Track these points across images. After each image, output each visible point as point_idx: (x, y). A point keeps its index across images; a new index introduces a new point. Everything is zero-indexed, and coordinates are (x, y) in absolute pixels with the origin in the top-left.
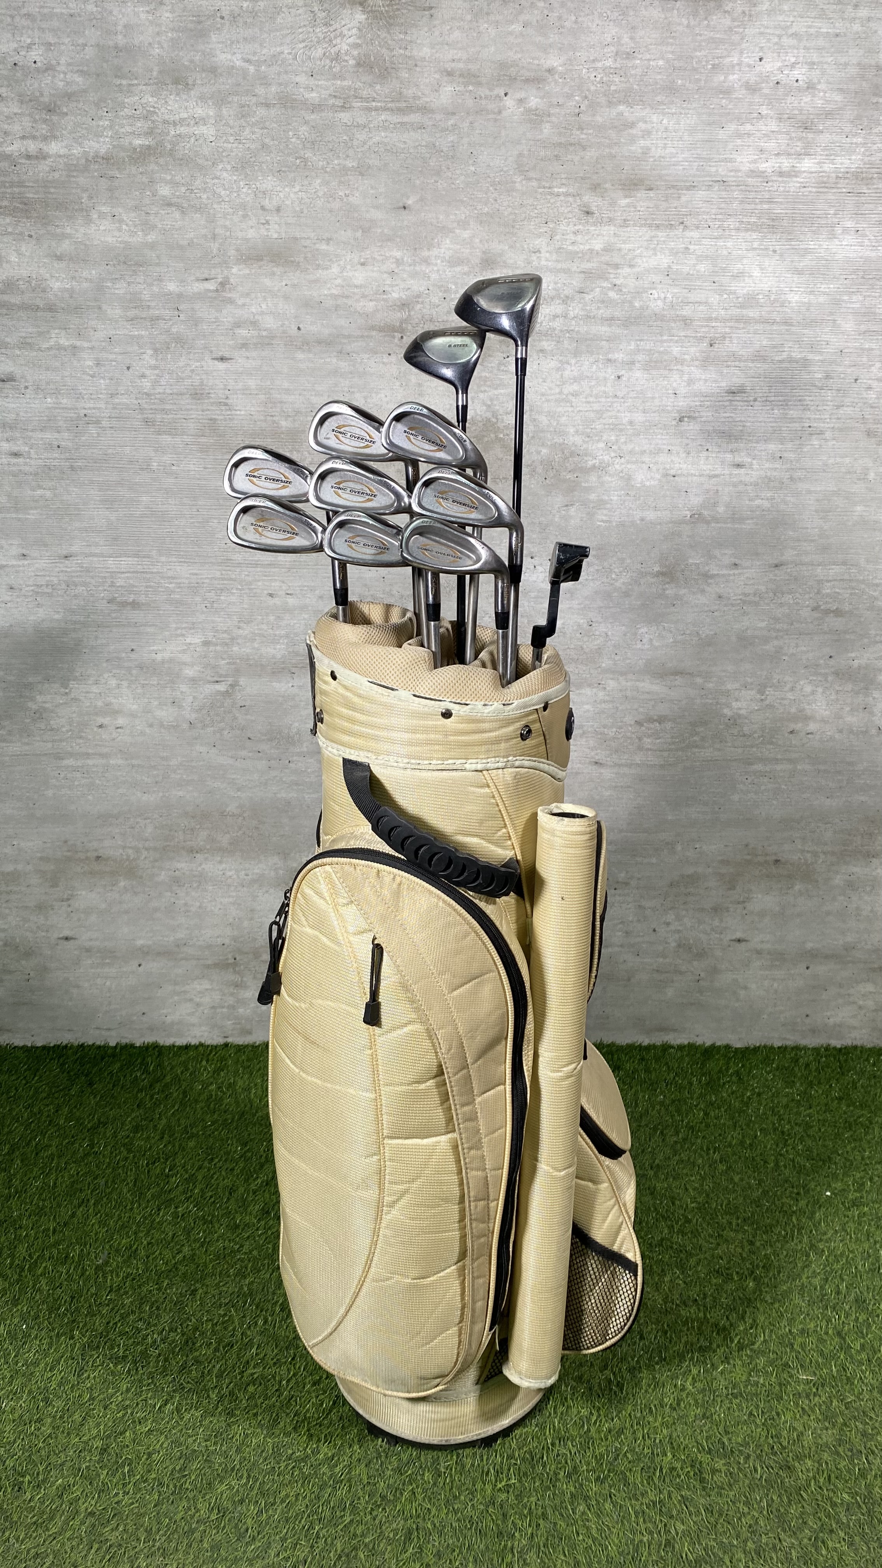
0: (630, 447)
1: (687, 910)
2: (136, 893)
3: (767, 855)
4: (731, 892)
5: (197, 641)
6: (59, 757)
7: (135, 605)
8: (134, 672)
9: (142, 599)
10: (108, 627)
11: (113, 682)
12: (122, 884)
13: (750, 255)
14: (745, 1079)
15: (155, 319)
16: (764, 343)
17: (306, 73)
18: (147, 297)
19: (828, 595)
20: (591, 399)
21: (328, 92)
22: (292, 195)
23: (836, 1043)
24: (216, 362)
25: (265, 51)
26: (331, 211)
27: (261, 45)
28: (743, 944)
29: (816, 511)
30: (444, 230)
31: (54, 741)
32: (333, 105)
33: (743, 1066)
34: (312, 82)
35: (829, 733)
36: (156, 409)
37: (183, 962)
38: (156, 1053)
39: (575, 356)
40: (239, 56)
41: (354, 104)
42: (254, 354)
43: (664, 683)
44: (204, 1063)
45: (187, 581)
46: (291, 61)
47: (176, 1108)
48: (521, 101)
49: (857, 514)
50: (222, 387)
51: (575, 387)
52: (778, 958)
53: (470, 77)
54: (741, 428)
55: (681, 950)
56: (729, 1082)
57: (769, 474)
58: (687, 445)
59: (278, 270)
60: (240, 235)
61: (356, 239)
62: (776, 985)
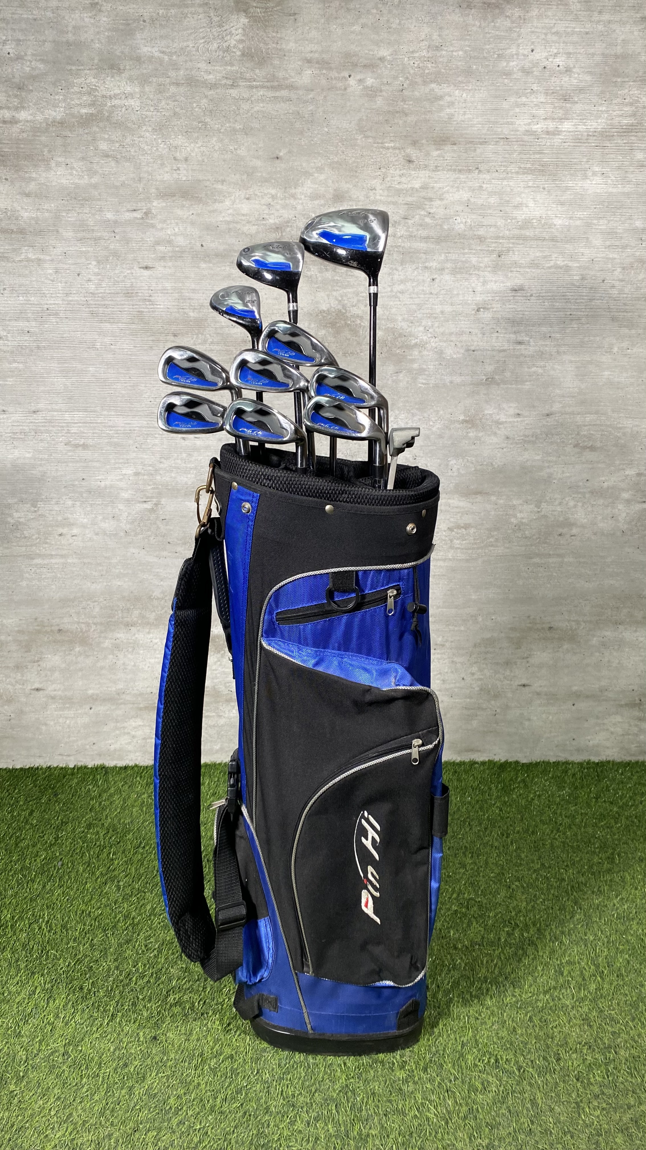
0: (441, 330)
1: (486, 664)
2: (88, 656)
3: (543, 623)
4: (519, 650)
5: (131, 472)
6: (31, 557)
7: (85, 446)
8: (84, 495)
9: (90, 442)
10: (65, 462)
11: (70, 503)
12: (77, 649)
13: (526, 191)
14: (529, 785)
15: (97, 239)
16: (538, 254)
17: (205, 61)
18: (92, 223)
19: (585, 436)
20: (414, 296)
21: (221, 75)
22: (196, 150)
23: (595, 759)
24: (142, 270)
25: (175, 45)
26: (224, 161)
27: (173, 41)
28: (527, 688)
29: (576, 375)
30: (307, 174)
31: (27, 546)
32: (225, 84)
33: (528, 776)
34: (210, 68)
35: (587, 535)
36: (99, 305)
37: (122, 706)
38: (104, 772)
39: (402, 265)
40: (157, 49)
41: (241, 83)
42: (170, 264)
43: (468, 500)
44: (138, 779)
45: (122, 429)
46: (194, 53)
47: (118, 811)
48: (360, 81)
49: (605, 377)
50: (147, 288)
51: (402, 287)
52: (552, 698)
53: (324, 64)
54: (521, 316)
55: (482, 693)
56: (517, 787)
57: (542, 349)
58: (483, 328)
59: (187, 203)
60: (159, 178)
61: (242, 181)
62: (551, 717)
